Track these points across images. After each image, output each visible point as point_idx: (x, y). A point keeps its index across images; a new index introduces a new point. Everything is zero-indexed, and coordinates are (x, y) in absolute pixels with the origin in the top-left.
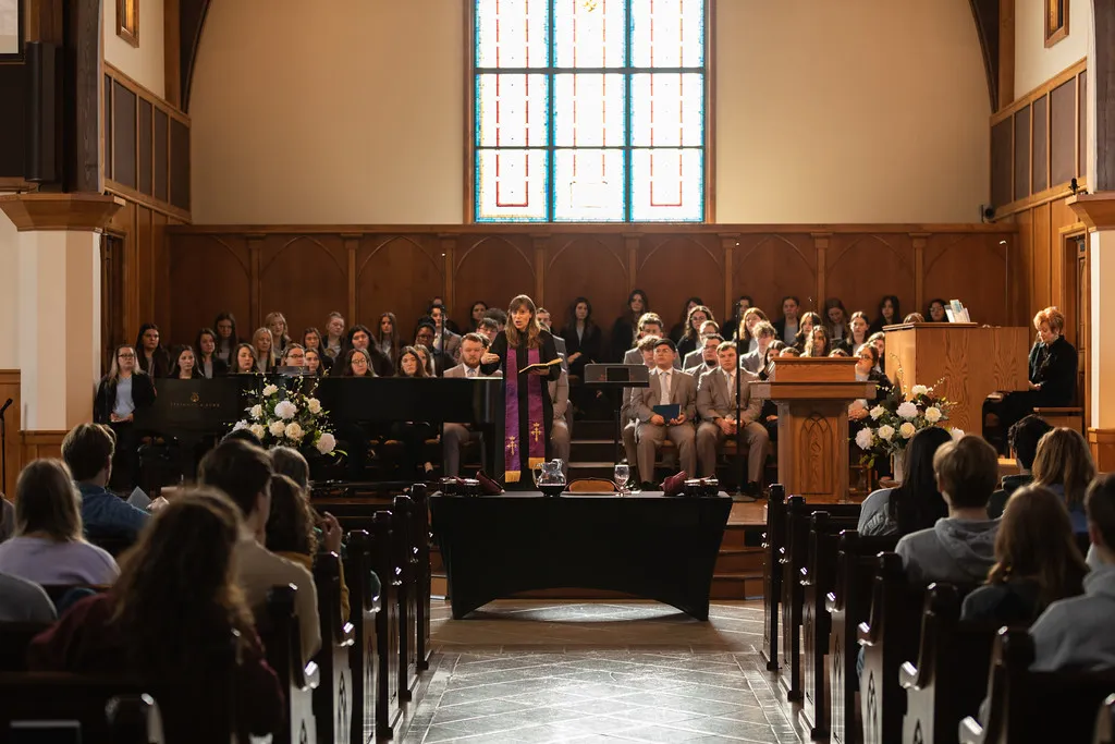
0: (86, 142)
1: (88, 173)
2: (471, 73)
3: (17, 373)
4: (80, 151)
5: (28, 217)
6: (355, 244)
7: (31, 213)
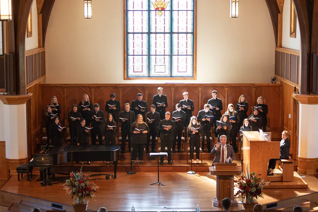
0: (22, 80)
1: (23, 89)
2: (126, 33)
3: (4, 142)
4: (21, 84)
5: (7, 102)
6: (94, 89)
7: (8, 101)
